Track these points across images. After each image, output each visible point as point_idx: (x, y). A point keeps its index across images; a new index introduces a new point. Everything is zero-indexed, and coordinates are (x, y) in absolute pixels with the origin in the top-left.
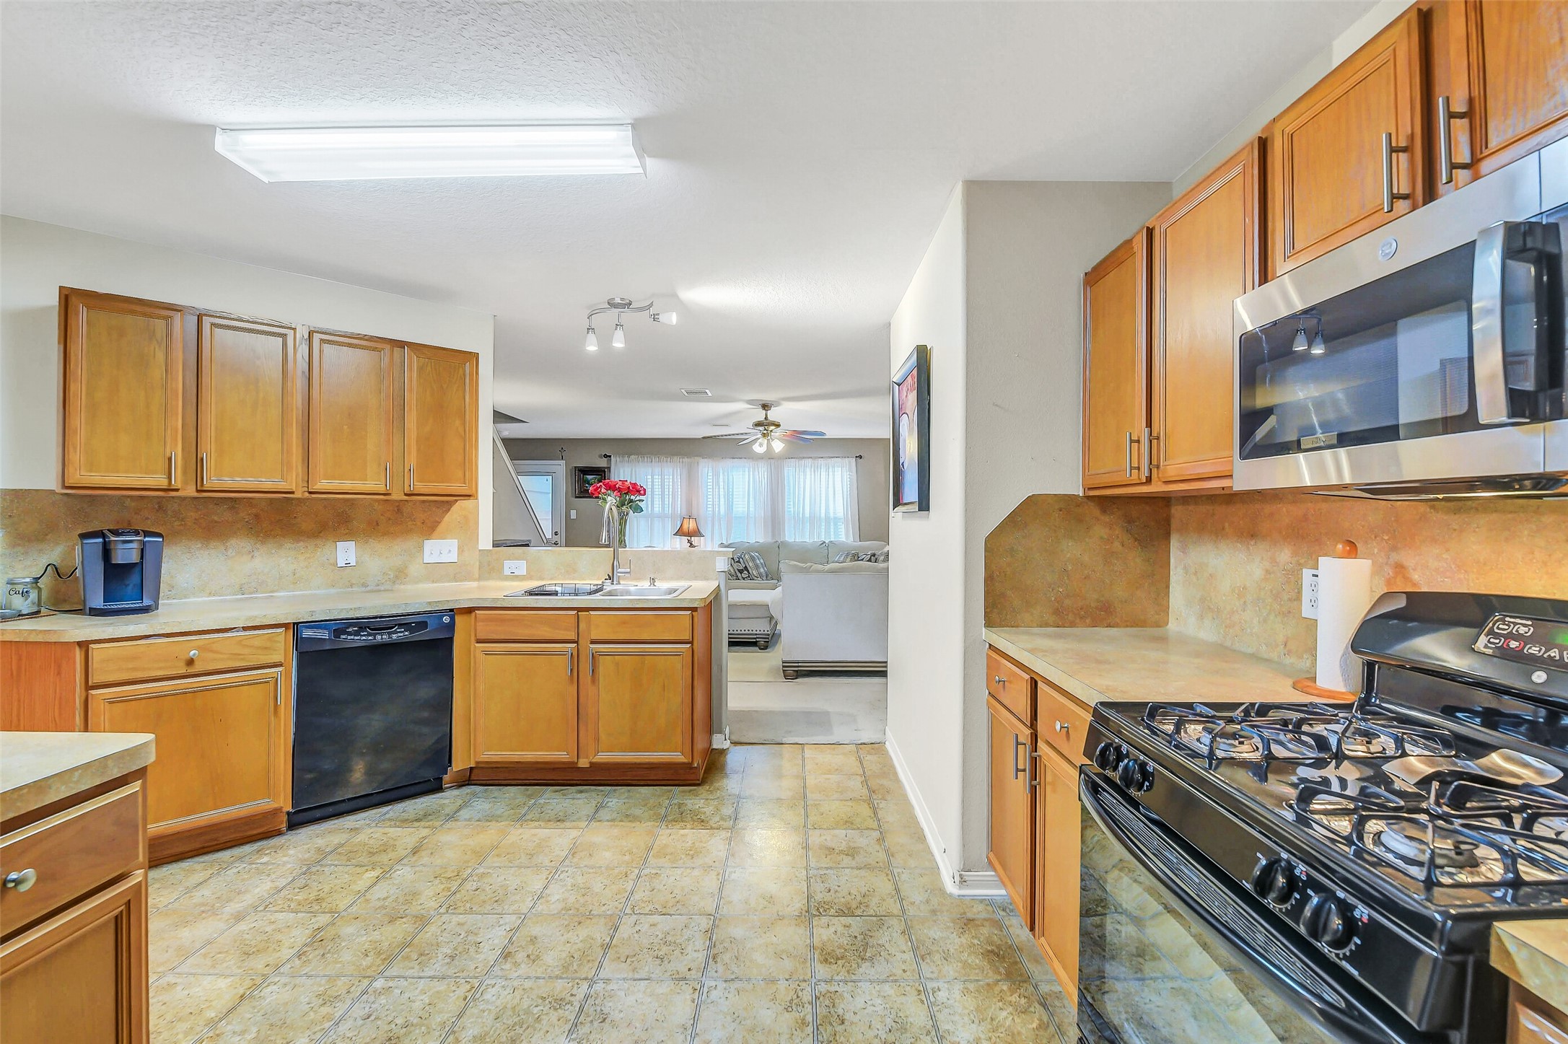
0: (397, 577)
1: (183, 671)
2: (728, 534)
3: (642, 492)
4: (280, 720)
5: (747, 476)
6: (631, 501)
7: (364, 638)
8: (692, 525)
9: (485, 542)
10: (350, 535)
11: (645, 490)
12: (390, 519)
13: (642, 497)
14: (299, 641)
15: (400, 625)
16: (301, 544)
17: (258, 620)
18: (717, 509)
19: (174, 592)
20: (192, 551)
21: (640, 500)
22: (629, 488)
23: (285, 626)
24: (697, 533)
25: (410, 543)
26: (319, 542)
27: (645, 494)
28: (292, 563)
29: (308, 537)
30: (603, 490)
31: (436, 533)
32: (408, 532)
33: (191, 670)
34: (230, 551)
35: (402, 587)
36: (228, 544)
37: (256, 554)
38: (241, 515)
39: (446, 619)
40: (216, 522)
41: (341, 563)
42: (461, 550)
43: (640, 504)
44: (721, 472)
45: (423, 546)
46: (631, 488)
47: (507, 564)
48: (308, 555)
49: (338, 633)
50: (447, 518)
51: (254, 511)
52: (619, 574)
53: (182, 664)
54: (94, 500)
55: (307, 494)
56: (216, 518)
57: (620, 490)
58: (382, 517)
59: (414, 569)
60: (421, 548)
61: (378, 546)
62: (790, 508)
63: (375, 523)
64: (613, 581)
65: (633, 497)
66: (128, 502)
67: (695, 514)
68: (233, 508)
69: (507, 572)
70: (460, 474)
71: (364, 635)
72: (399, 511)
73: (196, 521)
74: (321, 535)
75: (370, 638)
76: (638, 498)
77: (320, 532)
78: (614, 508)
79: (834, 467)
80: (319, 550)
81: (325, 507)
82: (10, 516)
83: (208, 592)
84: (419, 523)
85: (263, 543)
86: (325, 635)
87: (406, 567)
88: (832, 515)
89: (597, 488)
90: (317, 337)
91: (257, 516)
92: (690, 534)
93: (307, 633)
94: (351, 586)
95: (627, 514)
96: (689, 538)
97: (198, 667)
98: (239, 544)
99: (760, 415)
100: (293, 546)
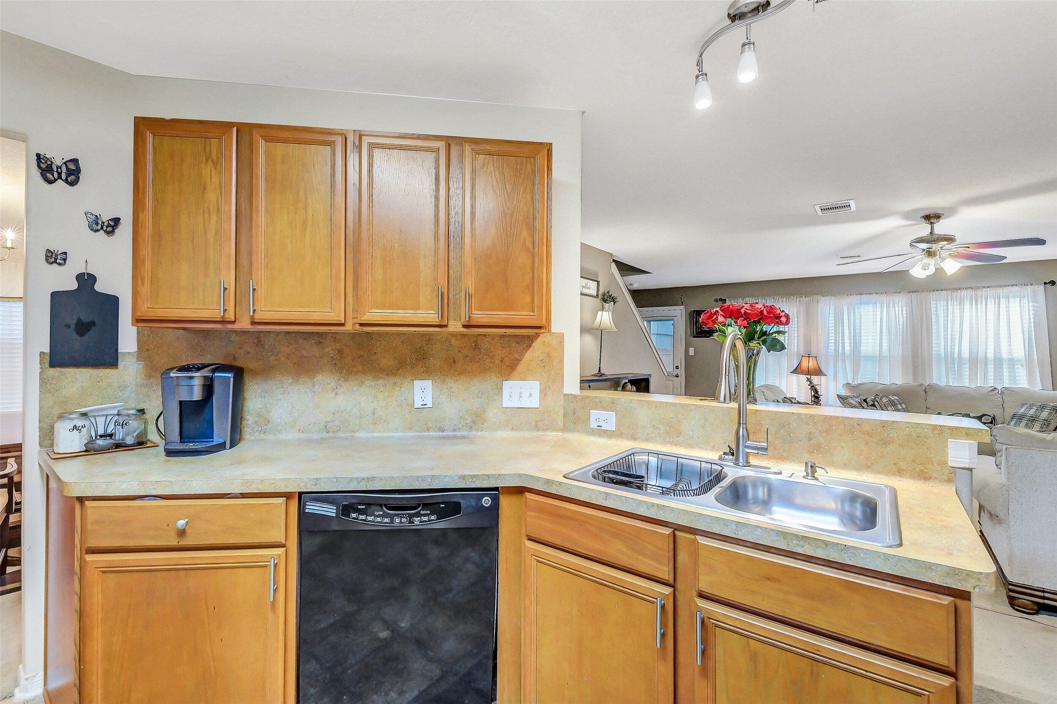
0: (474, 422)
1: (174, 542)
2: (855, 373)
3: (783, 319)
4: (278, 618)
5: (879, 313)
6: (764, 333)
7: (379, 519)
8: (812, 364)
9: (572, 385)
10: (427, 373)
11: (787, 316)
12: (467, 356)
13: (781, 328)
14: (302, 514)
15: (426, 506)
16: (381, 381)
17: (255, 485)
18: (840, 348)
19: (269, 427)
20: (285, 386)
21: (779, 332)
22: (762, 312)
23: (288, 496)
24: (818, 372)
25: (486, 384)
26: (397, 380)
27: (787, 323)
28: (373, 402)
29: (387, 375)
30: (721, 319)
31: (515, 373)
32: (484, 371)
33: (183, 543)
34: (317, 387)
35: (479, 433)
36: (315, 380)
37: (340, 391)
38: (327, 350)
39: (486, 501)
40: (305, 357)
41: (418, 404)
42: (543, 393)
43: (781, 338)
44: (846, 311)
45: (502, 388)
46: (765, 313)
47: (594, 414)
48: (387, 394)
49: (346, 510)
50: (529, 355)
51: (338, 346)
52: (748, 450)
53: (173, 534)
54: (207, 335)
55: (358, 327)
56: (305, 353)
57: (747, 316)
58: (460, 354)
59: (492, 414)
60: (500, 390)
61: (456, 386)
62: (938, 347)
63: (452, 361)
64: (737, 459)
65: (766, 328)
66: (233, 337)
67: (814, 353)
68: (320, 343)
69: (593, 425)
70: (528, 299)
71: (378, 516)
72: (476, 347)
73: (288, 357)
74: (399, 372)
75: (386, 520)
76: (775, 329)
77: (398, 370)
78: (740, 345)
79: (1008, 297)
80: (398, 389)
81: (403, 342)
82: (147, 350)
83: (298, 428)
84: (497, 362)
85: (346, 380)
86: (330, 511)
87: (484, 411)
88: (1005, 355)
89: (711, 315)
90: (366, 141)
91: (340, 352)
92: (809, 372)
93: (312, 508)
94: (428, 429)
95: (758, 353)
96: (809, 377)
97: (189, 541)
98: (325, 380)
99: (924, 230)
100: (373, 384)
